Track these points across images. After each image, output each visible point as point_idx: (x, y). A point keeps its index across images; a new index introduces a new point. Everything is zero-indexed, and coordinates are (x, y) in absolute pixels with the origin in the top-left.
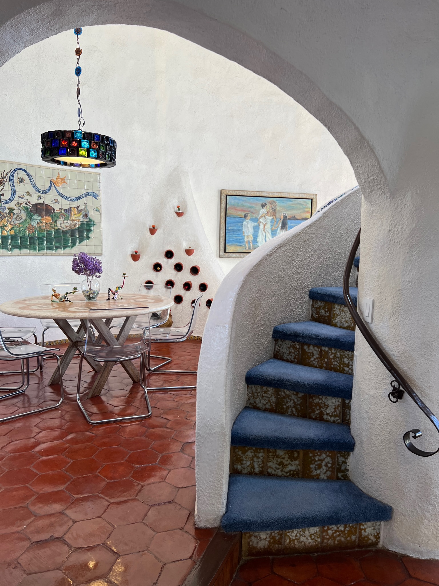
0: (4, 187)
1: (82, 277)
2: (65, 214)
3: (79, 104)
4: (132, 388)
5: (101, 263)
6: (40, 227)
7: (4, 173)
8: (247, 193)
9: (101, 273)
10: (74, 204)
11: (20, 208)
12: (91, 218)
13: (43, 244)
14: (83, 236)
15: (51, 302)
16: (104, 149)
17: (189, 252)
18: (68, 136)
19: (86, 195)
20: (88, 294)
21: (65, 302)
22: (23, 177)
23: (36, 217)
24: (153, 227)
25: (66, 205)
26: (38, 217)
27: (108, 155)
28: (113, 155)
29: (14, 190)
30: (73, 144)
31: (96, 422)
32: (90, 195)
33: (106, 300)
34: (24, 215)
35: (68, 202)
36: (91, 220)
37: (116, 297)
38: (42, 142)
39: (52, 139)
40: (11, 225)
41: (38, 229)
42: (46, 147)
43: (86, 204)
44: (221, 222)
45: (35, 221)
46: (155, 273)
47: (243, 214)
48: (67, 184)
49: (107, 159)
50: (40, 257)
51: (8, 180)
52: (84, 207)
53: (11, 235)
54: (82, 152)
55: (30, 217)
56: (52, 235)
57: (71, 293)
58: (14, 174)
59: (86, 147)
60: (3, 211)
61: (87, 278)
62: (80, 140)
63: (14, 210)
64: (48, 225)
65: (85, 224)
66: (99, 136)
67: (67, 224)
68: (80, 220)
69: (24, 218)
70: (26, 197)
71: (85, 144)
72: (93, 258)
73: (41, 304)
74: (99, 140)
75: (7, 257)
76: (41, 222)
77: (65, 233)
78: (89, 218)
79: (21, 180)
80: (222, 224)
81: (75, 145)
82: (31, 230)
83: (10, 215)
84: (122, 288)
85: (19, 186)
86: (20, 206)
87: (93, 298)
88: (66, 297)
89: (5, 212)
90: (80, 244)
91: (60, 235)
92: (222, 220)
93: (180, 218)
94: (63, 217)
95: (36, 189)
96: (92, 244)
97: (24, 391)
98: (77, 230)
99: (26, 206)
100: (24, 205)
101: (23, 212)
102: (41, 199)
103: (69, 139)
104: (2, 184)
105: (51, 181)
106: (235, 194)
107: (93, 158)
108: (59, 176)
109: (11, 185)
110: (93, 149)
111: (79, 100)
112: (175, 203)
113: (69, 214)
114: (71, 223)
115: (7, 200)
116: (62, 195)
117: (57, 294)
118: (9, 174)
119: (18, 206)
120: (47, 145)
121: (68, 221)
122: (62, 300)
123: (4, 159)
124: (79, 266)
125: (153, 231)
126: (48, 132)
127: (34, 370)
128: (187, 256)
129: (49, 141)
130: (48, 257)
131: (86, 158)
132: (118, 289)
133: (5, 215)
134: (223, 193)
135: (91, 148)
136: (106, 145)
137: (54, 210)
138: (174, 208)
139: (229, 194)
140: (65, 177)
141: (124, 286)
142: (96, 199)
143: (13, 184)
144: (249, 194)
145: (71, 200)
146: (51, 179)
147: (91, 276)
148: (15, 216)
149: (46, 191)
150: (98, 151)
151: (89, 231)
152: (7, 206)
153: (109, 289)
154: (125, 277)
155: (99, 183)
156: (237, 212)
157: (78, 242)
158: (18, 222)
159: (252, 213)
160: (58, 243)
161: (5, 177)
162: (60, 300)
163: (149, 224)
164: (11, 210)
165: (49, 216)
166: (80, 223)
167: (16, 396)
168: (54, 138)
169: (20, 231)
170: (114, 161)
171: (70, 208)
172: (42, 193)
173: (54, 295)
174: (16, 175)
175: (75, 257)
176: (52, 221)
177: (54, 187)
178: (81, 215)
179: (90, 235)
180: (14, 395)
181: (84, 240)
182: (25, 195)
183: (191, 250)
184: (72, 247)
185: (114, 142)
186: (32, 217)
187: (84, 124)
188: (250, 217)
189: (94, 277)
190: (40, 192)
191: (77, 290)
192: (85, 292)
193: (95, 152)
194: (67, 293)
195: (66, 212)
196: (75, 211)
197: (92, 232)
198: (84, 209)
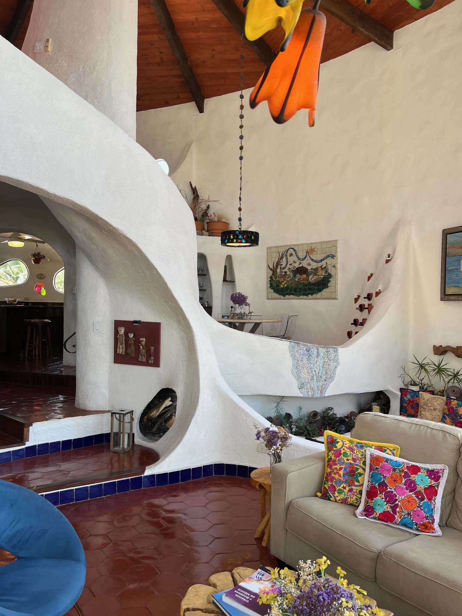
0: (282, 260)
6: (300, 282)
7: (283, 252)
10: (319, 265)
11: (290, 271)
12: (330, 273)
13: (301, 292)
19: (327, 257)
23: (298, 276)
24: (371, 274)
25: (314, 265)
29: (287, 261)
32: (329, 257)
34: (292, 275)
35: (315, 264)
36: (330, 274)
40: (286, 281)
45: (298, 278)
47: (461, 251)
48: (315, 252)
50: (299, 300)
51: (285, 256)
52: (325, 265)
53: (284, 287)
55: (295, 276)
56: (306, 286)
58: (288, 252)
60: (282, 274)
64: (304, 279)
65: (326, 277)
67: (315, 278)
68: (323, 274)
69: (292, 277)
70: (293, 264)
75: (283, 300)
76: (300, 278)
77: (313, 284)
78: (329, 273)
79: (291, 254)
82: (295, 284)
83: (285, 276)
85: (290, 258)
91: (311, 286)
93: (386, 264)
94: (313, 274)
95: (298, 258)
98: (321, 281)
99: (293, 269)
101: (291, 273)
102: (300, 264)
105: (307, 252)
106: (454, 231)
108: (311, 248)
113: (317, 271)
114: (318, 277)
115: (284, 268)
116: (312, 260)
118: (286, 252)
121: (316, 276)
125: (369, 278)
130: (304, 300)
133: (283, 276)
134: (444, 233)
137: (310, 270)
138: (386, 256)
139: (449, 232)
140: (315, 248)
142: (334, 258)
143: (287, 258)
145: (318, 262)
146: (307, 250)
148: (287, 276)
149: (304, 258)
152: (284, 270)
155: (335, 247)
156: (455, 250)
157: (321, 290)
158: (289, 279)
160: (309, 291)
161: (283, 254)
164: (286, 273)
165: (305, 274)
166: (323, 277)
171: (317, 267)
176: (307, 277)
177: (308, 256)
178: (323, 271)
179: (328, 285)
181: (326, 288)
190: (300, 260)
195: (315, 271)
196: (320, 269)
197: (330, 283)
198: (326, 267)
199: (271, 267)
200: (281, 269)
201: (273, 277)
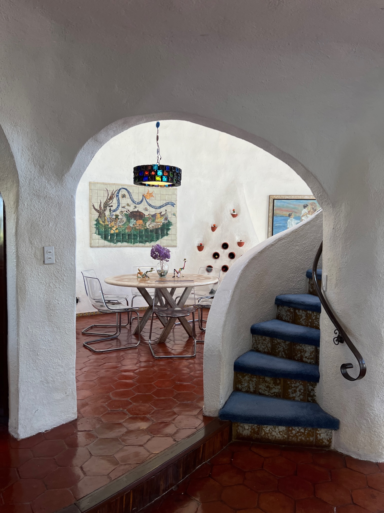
0: (113, 201)
1: (157, 261)
2: (152, 218)
3: (158, 146)
4: (188, 340)
5: (170, 252)
6: (135, 228)
7: (113, 192)
8: (291, 197)
9: (170, 258)
10: (158, 211)
11: (122, 214)
12: (170, 220)
13: (137, 239)
14: (164, 233)
15: (137, 278)
16: (172, 175)
17: (240, 244)
18: (150, 168)
19: (167, 204)
20: (160, 273)
21: (146, 278)
22: (125, 194)
23: (133, 221)
24: (214, 226)
25: (152, 211)
26: (134, 220)
27: (175, 179)
28: (179, 179)
29: (119, 203)
30: (152, 173)
31: (158, 357)
32: (169, 204)
33: (173, 277)
34: (125, 219)
35: (154, 210)
36: (170, 222)
37: (179, 275)
38: (134, 172)
39: (140, 170)
40: (117, 226)
41: (134, 229)
42: (136, 176)
43: (166, 210)
44: (269, 220)
45: (132, 223)
46: (214, 260)
47: (288, 213)
48: (154, 197)
49: (174, 181)
50: (135, 248)
51: (116, 196)
52: (165, 213)
53: (116, 233)
54: (158, 178)
55: (128, 221)
56: (143, 233)
57: (149, 272)
58: (119, 192)
59: (160, 175)
60: (112, 217)
61: (161, 262)
62: (157, 170)
63: (119, 216)
64: (141, 225)
65: (165, 224)
66: (169, 167)
67: (153, 225)
68: (162, 222)
69: (125, 221)
70: (127, 207)
71: (160, 173)
72: (165, 248)
73: (130, 279)
74: (169, 169)
75: (114, 248)
76: (136, 224)
77: (151, 231)
78: (168, 220)
79: (124, 195)
80: (270, 222)
81: (154, 174)
82: (129, 230)
83: (116, 220)
84: (183, 269)
85: (122, 200)
86: (122, 213)
87: (164, 276)
88: (146, 274)
89: (113, 218)
90: (162, 239)
91: (148, 233)
92: (270, 218)
93: (235, 218)
94: (151, 220)
95: (133, 201)
96: (170, 238)
97: (117, 337)
98: (160, 229)
99: (126, 213)
100: (125, 212)
101: (124, 217)
102: (136, 208)
103: (150, 170)
104: (112, 199)
105: (143, 196)
106: (281, 198)
107: (164, 181)
108: (148, 192)
109: (117, 199)
110: (165, 176)
111: (158, 144)
112: (230, 207)
113: (155, 218)
114: (156, 224)
115: (114, 210)
116: (150, 205)
117: (141, 272)
118: (116, 192)
119: (121, 213)
120: (137, 175)
121: (154, 223)
122: (144, 277)
123: (113, 183)
124: (155, 254)
125: (214, 229)
126: (138, 166)
127: (125, 325)
128: (238, 247)
129: (138, 172)
130: (140, 248)
131: (161, 182)
132: (180, 269)
133: (113, 220)
134: (271, 198)
135: (163, 175)
136: (174, 172)
137: (145, 215)
138: (230, 211)
139: (276, 198)
140: (153, 192)
141: (184, 268)
142: (173, 206)
143: (119, 199)
144: (293, 198)
145: (156, 208)
146: (143, 194)
147: (163, 261)
148: (119, 220)
149: (140, 203)
150: (168, 177)
151: (168, 229)
152: (114, 213)
153: (175, 270)
154: (185, 261)
155: (176, 195)
156: (282, 212)
157: (160, 238)
158: (121, 224)
159: (295, 212)
160: (147, 238)
161: (114, 194)
162: (143, 277)
163: (211, 224)
164: (117, 216)
165: (141, 220)
166: (162, 224)
167: (112, 339)
168: (141, 170)
169: (122, 230)
170: (179, 183)
171: (156, 214)
172: (137, 204)
173: (139, 273)
174: (120, 192)
175: (153, 248)
176: (143, 223)
177: (145, 200)
178: (162, 218)
179: (168, 233)
180: (111, 339)
181: (165, 236)
182: (126, 206)
183: (242, 242)
184: (156, 241)
185: (180, 170)
186: (130, 220)
187: (161, 159)
188: (294, 216)
189: (165, 261)
190: (135, 204)
191: (153, 270)
192: (159, 271)
193: (166, 177)
194: (147, 272)
195: (153, 217)
196: (159, 216)
197: (170, 230)
198: (165, 214)
199: (97, 207)
200: (110, 211)
201: (99, 219)
